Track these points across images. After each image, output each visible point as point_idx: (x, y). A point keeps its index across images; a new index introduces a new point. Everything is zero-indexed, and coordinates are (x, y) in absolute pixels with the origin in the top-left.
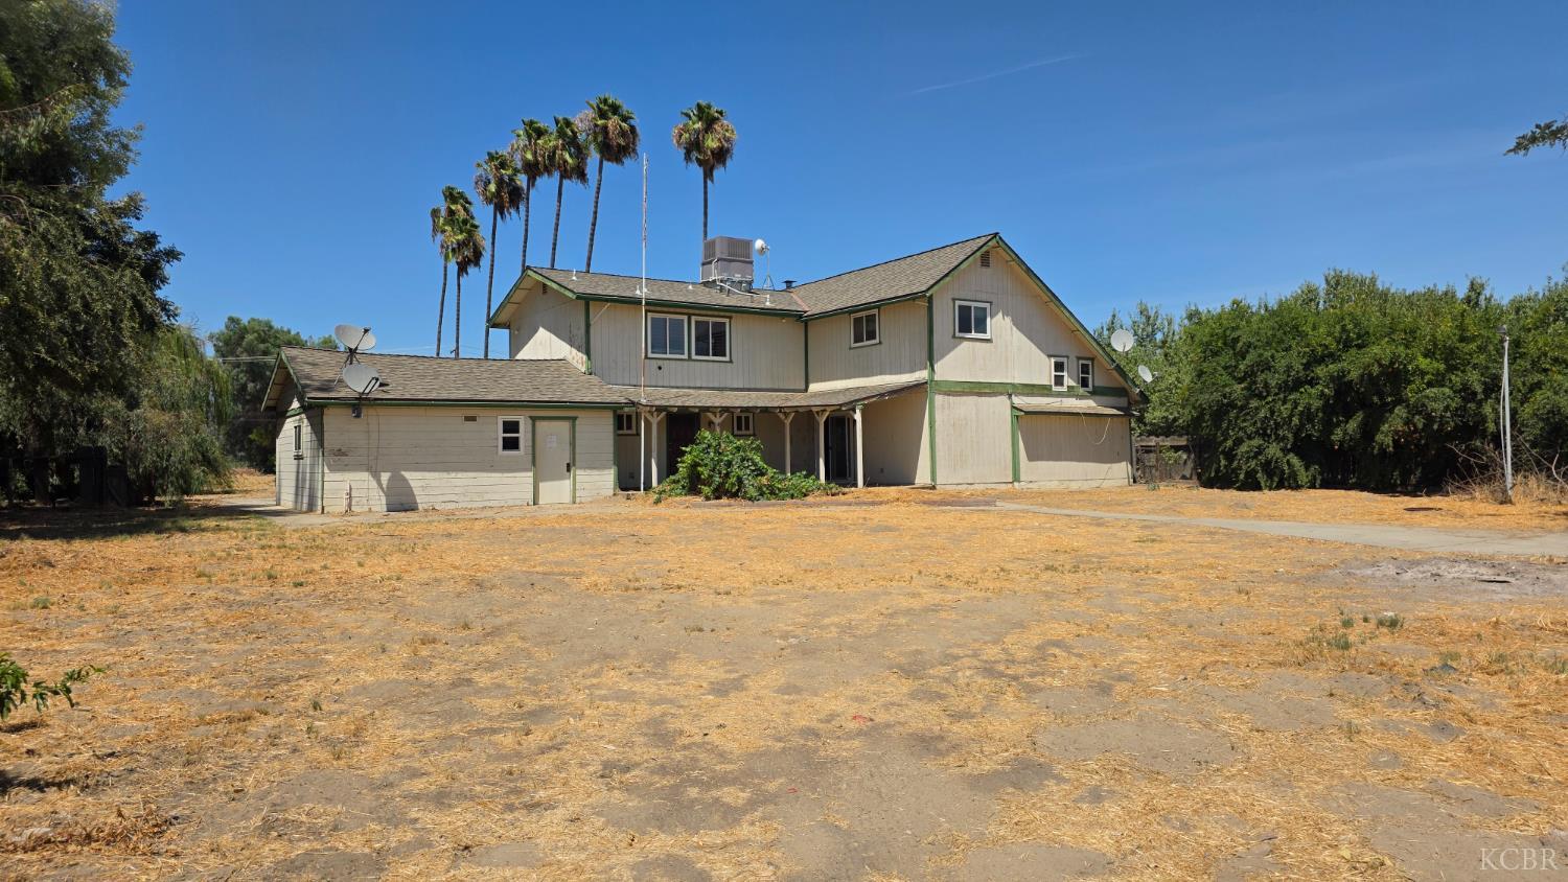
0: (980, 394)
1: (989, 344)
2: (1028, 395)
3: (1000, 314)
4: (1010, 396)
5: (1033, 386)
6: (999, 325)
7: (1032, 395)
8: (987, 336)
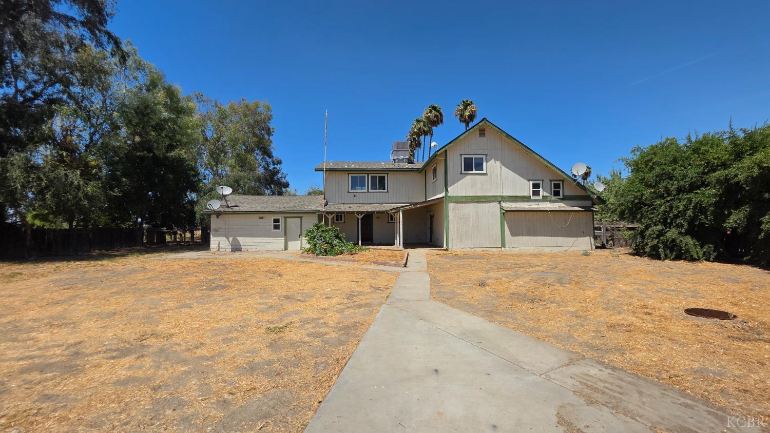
0: (478, 202)
1: (485, 177)
2: (512, 201)
3: (493, 160)
4: (500, 202)
5: (517, 197)
6: (492, 166)
7: (516, 201)
8: (484, 172)
